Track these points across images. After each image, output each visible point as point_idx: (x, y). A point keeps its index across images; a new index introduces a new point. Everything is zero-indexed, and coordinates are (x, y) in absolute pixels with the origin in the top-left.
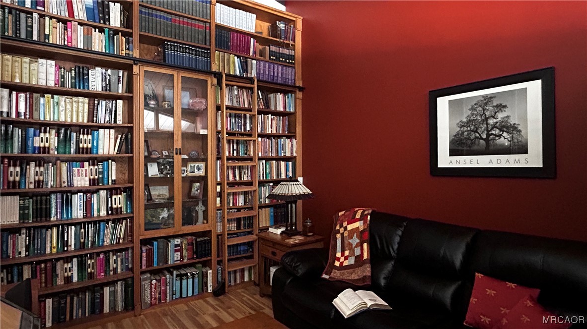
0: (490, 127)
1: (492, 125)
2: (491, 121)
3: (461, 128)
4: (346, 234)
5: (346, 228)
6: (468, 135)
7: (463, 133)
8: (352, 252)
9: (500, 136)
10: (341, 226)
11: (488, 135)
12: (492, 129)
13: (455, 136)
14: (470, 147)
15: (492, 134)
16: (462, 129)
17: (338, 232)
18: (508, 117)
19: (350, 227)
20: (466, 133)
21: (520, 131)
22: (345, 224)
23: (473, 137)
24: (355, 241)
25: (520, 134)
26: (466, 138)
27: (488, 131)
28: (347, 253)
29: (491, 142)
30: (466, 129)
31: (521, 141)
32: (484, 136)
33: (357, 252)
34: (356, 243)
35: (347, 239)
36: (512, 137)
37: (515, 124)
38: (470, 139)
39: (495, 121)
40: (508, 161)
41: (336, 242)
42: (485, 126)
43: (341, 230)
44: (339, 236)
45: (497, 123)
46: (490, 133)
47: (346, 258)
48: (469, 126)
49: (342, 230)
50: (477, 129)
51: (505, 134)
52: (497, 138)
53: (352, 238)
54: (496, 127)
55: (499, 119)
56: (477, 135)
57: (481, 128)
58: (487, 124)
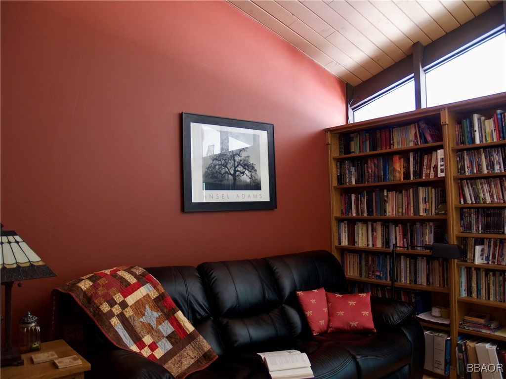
0: (236, 164)
1: (237, 162)
2: (237, 158)
3: (213, 160)
4: (129, 313)
5: (124, 305)
6: (219, 169)
7: (215, 166)
8: (155, 334)
9: (243, 173)
10: (112, 303)
11: (235, 171)
12: (238, 166)
13: (208, 168)
14: (221, 181)
15: (238, 171)
16: (214, 162)
17: (111, 314)
18: (248, 157)
19: (131, 300)
20: (217, 167)
21: (255, 170)
22: (118, 298)
23: (223, 171)
24: (152, 316)
25: (256, 173)
26: (217, 172)
27: (235, 168)
28: (148, 340)
29: (237, 178)
30: (217, 162)
31: (257, 179)
32: (232, 172)
33: (167, 328)
34: (154, 320)
35: (136, 318)
36: (252, 175)
37: (252, 164)
38: (221, 174)
39: (240, 158)
40: (249, 196)
41: (116, 332)
42: (233, 162)
43: (114, 310)
44: (115, 321)
45: (241, 160)
46: (236, 169)
47: (153, 347)
48: (220, 160)
49: (117, 310)
50: (226, 165)
51: (247, 172)
52: (241, 175)
53: (144, 315)
54: (241, 165)
55: (242, 158)
56: (227, 170)
57: (230, 163)
58: (234, 161)
